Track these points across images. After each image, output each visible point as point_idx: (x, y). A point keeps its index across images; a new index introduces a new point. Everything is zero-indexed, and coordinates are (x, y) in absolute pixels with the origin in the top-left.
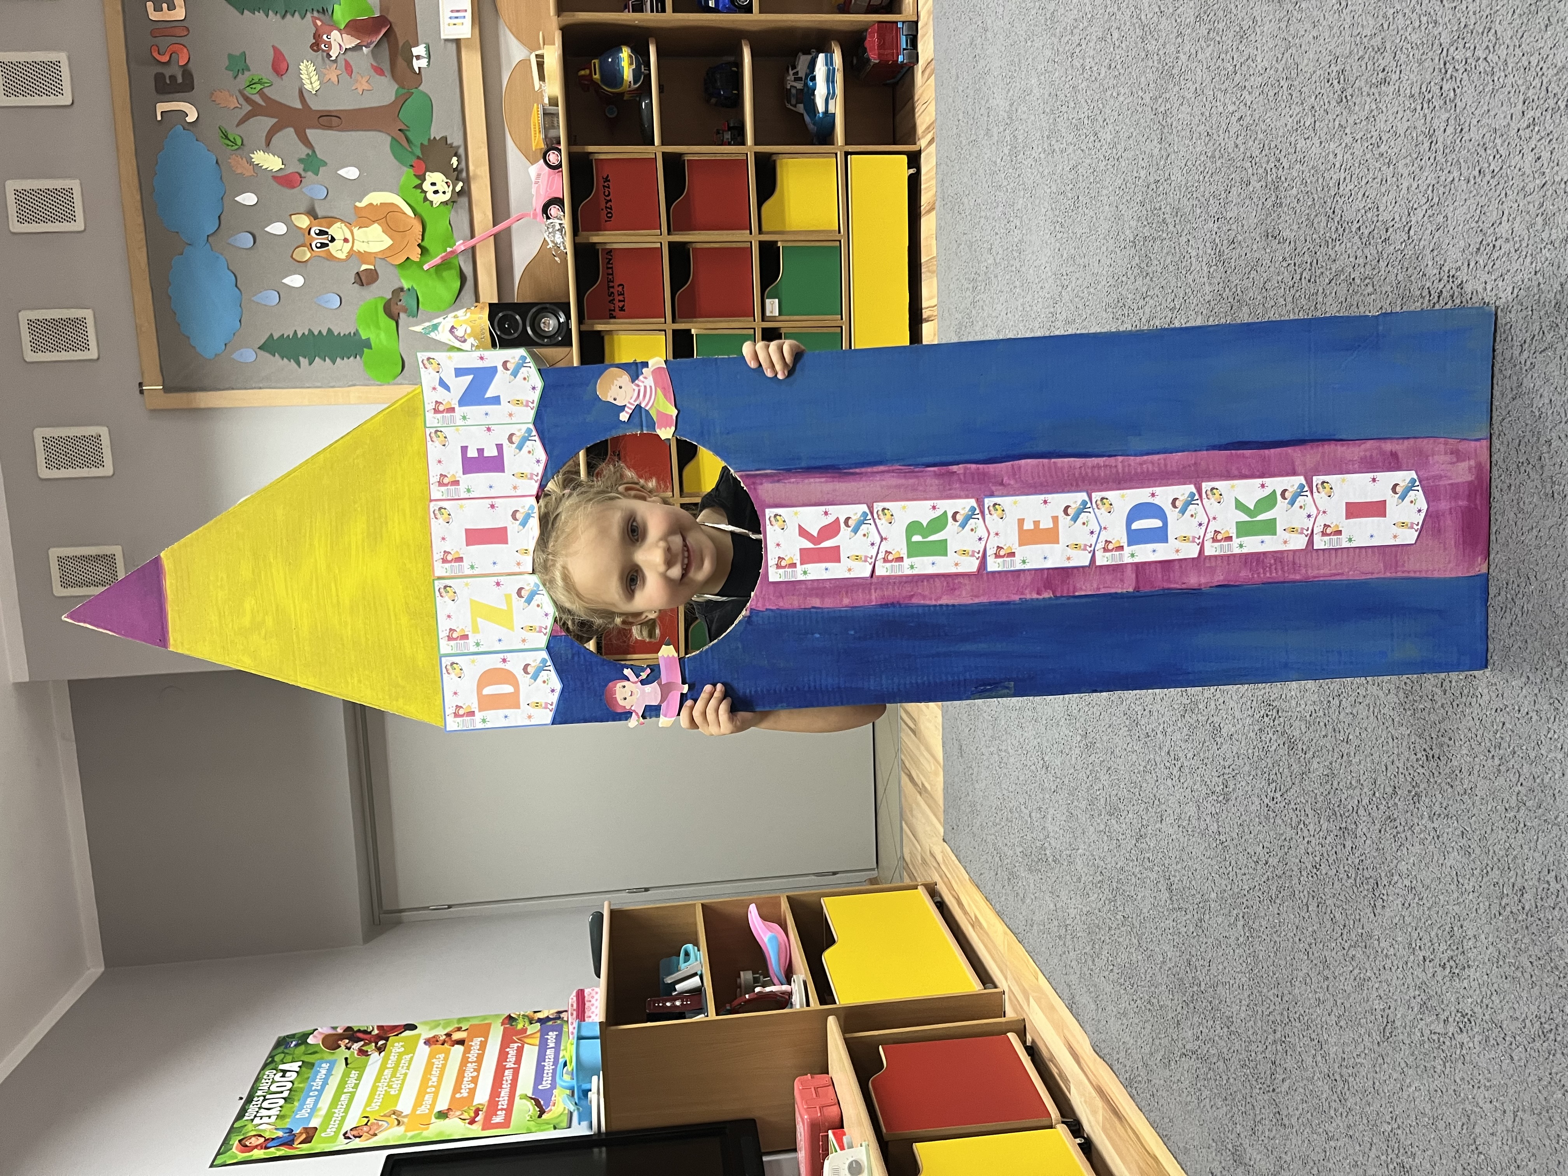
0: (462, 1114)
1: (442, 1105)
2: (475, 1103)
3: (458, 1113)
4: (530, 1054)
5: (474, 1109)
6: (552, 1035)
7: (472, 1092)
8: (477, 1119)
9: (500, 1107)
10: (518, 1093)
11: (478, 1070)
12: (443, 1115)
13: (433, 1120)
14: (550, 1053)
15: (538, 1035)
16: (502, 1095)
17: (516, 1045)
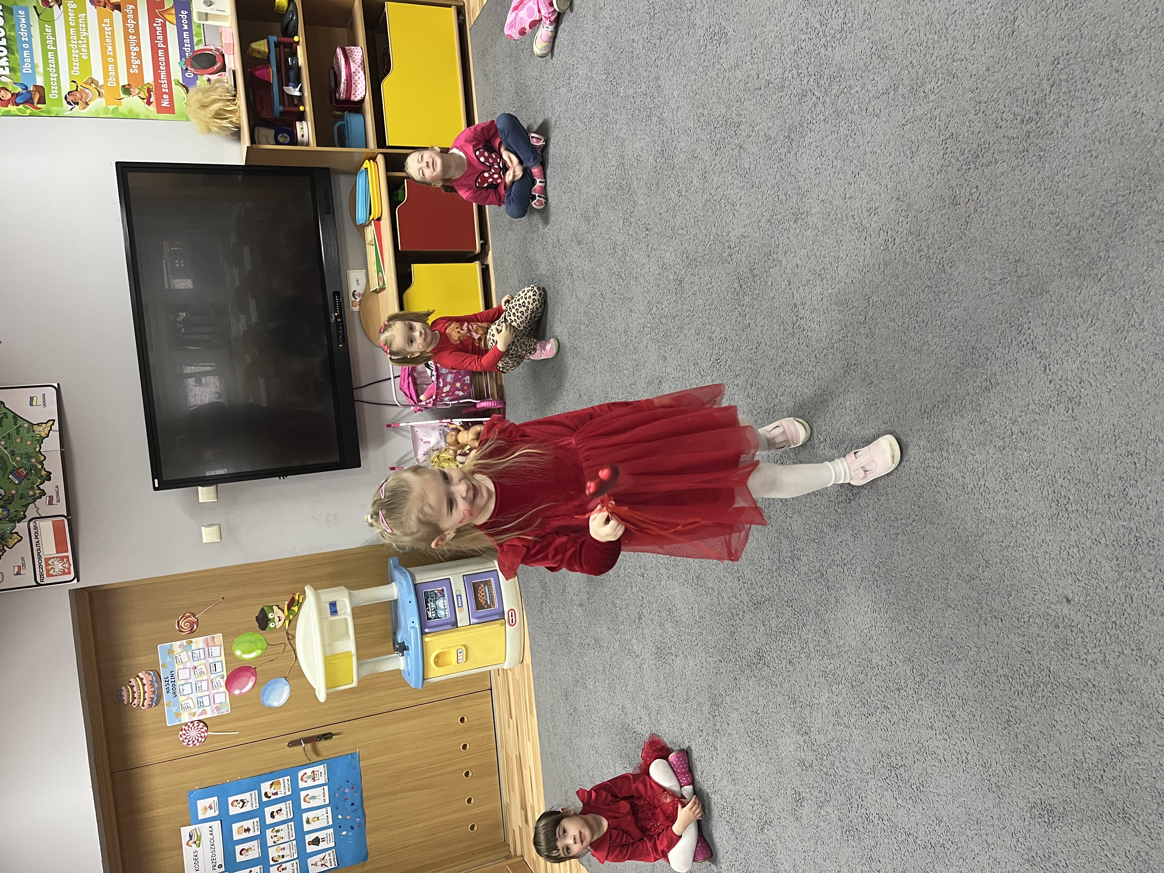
0: (139, 93)
1: (124, 81)
2: (145, 83)
3: (137, 91)
4: (172, 31)
5: (146, 87)
6: (184, 13)
7: (140, 67)
8: (151, 100)
9: (164, 90)
10: (173, 79)
11: (138, 44)
12: (127, 90)
13: (122, 96)
14: (185, 35)
15: (173, 11)
16: (162, 78)
17: (160, 20)
